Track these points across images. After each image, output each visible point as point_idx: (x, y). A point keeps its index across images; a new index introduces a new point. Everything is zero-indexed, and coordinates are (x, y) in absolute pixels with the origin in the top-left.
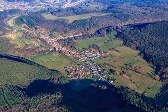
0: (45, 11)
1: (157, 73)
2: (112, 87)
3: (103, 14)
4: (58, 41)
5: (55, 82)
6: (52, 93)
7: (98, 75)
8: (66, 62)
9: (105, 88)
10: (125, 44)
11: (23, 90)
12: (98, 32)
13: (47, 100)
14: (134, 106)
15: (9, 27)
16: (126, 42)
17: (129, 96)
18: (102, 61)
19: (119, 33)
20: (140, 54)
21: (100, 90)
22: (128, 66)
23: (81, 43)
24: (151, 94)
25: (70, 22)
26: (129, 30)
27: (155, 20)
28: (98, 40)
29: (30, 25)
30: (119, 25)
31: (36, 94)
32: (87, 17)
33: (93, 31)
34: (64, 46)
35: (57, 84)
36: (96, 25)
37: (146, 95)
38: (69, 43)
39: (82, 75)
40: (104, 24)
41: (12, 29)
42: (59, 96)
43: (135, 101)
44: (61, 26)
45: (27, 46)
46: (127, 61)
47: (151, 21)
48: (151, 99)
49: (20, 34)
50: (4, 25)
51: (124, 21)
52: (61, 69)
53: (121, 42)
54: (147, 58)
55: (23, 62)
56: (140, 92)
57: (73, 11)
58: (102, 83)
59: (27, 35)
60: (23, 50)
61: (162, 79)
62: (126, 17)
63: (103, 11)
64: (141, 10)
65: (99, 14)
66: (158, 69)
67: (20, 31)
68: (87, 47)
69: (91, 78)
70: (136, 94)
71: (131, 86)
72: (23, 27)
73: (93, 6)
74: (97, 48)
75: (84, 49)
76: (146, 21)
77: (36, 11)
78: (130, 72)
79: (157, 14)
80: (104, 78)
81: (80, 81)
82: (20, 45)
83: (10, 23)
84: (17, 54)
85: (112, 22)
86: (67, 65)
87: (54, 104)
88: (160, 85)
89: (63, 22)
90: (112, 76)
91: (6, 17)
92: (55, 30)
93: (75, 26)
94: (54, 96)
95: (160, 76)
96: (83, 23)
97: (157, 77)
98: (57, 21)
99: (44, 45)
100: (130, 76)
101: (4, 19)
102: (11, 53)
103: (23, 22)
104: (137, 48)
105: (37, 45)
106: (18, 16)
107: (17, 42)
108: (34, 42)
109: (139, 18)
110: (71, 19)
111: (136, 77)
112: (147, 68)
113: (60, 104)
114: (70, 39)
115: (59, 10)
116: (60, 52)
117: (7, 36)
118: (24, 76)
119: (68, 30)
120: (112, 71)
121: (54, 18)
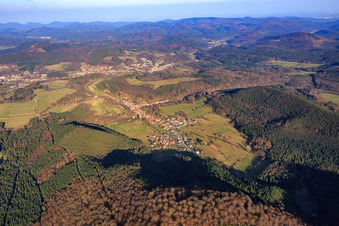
0: (130, 76)
1: (248, 144)
2: (198, 158)
3: (193, 79)
4: (142, 108)
5: (136, 152)
6: (130, 164)
7: (182, 144)
8: (149, 130)
9: (190, 159)
10: (215, 111)
11: (99, 161)
12: (186, 98)
13: (122, 171)
14: (219, 179)
15: (90, 92)
16: (216, 109)
17: (214, 168)
18: (188, 130)
19: (209, 99)
20: (230, 122)
21: (184, 161)
22: (217, 135)
23: (167, 111)
24: (241, 166)
25: (156, 87)
26: (219, 96)
27: (250, 85)
28: (185, 107)
29: (113, 90)
30: (209, 91)
31: (112, 165)
32: (175, 81)
33: (180, 97)
34: (148, 113)
35: (137, 155)
36: (185, 90)
37: (235, 167)
38: (154, 110)
39: (166, 145)
40: (193, 90)
41: (93, 95)
42: (137, 167)
43: (221, 174)
44: (147, 91)
45: (108, 113)
46: (216, 130)
47: (245, 86)
48: (241, 172)
49: (101, 100)
50: (84, 90)
51: (215, 86)
52: (144, 138)
53: (211, 109)
54: (238, 127)
55: (102, 130)
56: (228, 164)
57: (160, 75)
58: (187, 154)
59: (109, 102)
60: (103, 118)
61: (253, 150)
62: (217, 83)
63: (193, 75)
64: (233, 75)
65: (188, 79)
66: (249, 138)
67: (102, 97)
68: (173, 114)
69: (175, 148)
70: (224, 167)
71: (220, 158)
72: (105, 93)
73: (182, 70)
74: (185, 115)
75: (170, 117)
76: (239, 87)
77: (120, 75)
78: (219, 142)
79: (252, 79)
80: (189, 148)
81: (163, 151)
82: (100, 112)
83: (91, 88)
84: (96, 122)
85: (201, 87)
86: (151, 134)
87: (130, 176)
88: (252, 156)
89: (148, 88)
90: (198, 146)
91: (87, 81)
92: (140, 96)
93: (160, 92)
94: (131, 167)
95: (252, 146)
96: (170, 88)
97: (249, 148)
98: (141, 87)
99: (126, 112)
100: (218, 146)
101: (85, 83)
102: (89, 121)
103: (105, 87)
104: (228, 116)
105: (118, 112)
106: (100, 80)
107: (97, 109)
108: (115, 109)
109: (232, 84)
110: (157, 84)
111: (225, 149)
112: (238, 138)
113: (137, 176)
114: (156, 106)
115: (145, 75)
116: (144, 119)
117: (87, 102)
118: (101, 146)
119: (153, 96)
120: (198, 140)
121: (138, 83)
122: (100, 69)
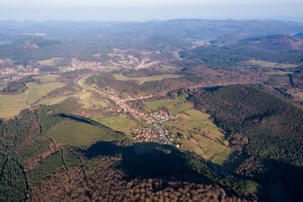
0: (117, 72)
1: (226, 139)
2: (177, 151)
3: (176, 76)
4: (127, 103)
5: (118, 144)
6: (111, 156)
7: (163, 138)
8: (132, 123)
9: (169, 152)
10: (195, 107)
11: (83, 151)
12: (169, 94)
13: (103, 162)
14: (196, 172)
15: (79, 87)
16: (197, 105)
17: (192, 161)
18: (170, 125)
19: (190, 96)
20: (210, 118)
21: (164, 154)
22: (197, 130)
23: (150, 105)
24: (219, 160)
25: (141, 83)
26: (200, 92)
27: (230, 83)
28: (168, 103)
29: (101, 85)
30: (191, 88)
31: (95, 155)
32: (159, 78)
33: (164, 93)
34: (132, 107)
35: (120, 147)
36: (168, 87)
37: (212, 161)
38: (138, 105)
39: (148, 138)
40: (176, 86)
41: (81, 89)
42: (118, 159)
43: (198, 166)
44: (132, 87)
45: (94, 106)
46: (196, 125)
47: (225, 84)
48: (218, 166)
49: (89, 95)
50: (73, 84)
51: (197, 84)
52: (127, 131)
53: (192, 105)
54: (217, 122)
55: (88, 122)
56: (206, 157)
57: (146, 72)
58: (167, 147)
59: (97, 96)
60: (90, 111)
61: (231, 145)
62: (199, 80)
63: (176, 73)
64: (215, 73)
65: (171, 76)
66: (228, 133)
67: (90, 91)
68: (156, 109)
69: (157, 141)
70: (202, 160)
71: (198, 151)
72: (93, 87)
73: (166, 68)
74: (167, 110)
75: (153, 111)
76: (220, 84)
77: (107, 71)
78: (198, 136)
79: (232, 78)
80: (169, 142)
81: (145, 144)
82: (87, 105)
83: (80, 83)
84: (82, 114)
85: (184, 84)
86: (134, 127)
87: (111, 167)
88: (229, 151)
89: (133, 84)
90: (179, 140)
91: (77, 76)
92: (125, 91)
93: (145, 88)
94: (112, 158)
95: (230, 142)
96: (154, 84)
97: (226, 143)
98: (127, 82)
99: (112, 106)
100: (197, 141)
101: (74, 78)
102: (76, 114)
103: (93, 82)
104: (208, 112)
105: (104, 105)
106: (89, 75)
107: (84, 103)
108: (101, 103)
109: (213, 81)
110: (142, 80)
111: (204, 143)
112: (216, 133)
113: (118, 167)
114: (140, 101)
115: (131, 71)
116: (128, 113)
117: (75, 96)
118: (86, 136)
119: (138, 91)
120: (179, 135)
121: (125, 78)
122: (89, 65)
